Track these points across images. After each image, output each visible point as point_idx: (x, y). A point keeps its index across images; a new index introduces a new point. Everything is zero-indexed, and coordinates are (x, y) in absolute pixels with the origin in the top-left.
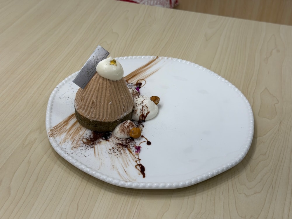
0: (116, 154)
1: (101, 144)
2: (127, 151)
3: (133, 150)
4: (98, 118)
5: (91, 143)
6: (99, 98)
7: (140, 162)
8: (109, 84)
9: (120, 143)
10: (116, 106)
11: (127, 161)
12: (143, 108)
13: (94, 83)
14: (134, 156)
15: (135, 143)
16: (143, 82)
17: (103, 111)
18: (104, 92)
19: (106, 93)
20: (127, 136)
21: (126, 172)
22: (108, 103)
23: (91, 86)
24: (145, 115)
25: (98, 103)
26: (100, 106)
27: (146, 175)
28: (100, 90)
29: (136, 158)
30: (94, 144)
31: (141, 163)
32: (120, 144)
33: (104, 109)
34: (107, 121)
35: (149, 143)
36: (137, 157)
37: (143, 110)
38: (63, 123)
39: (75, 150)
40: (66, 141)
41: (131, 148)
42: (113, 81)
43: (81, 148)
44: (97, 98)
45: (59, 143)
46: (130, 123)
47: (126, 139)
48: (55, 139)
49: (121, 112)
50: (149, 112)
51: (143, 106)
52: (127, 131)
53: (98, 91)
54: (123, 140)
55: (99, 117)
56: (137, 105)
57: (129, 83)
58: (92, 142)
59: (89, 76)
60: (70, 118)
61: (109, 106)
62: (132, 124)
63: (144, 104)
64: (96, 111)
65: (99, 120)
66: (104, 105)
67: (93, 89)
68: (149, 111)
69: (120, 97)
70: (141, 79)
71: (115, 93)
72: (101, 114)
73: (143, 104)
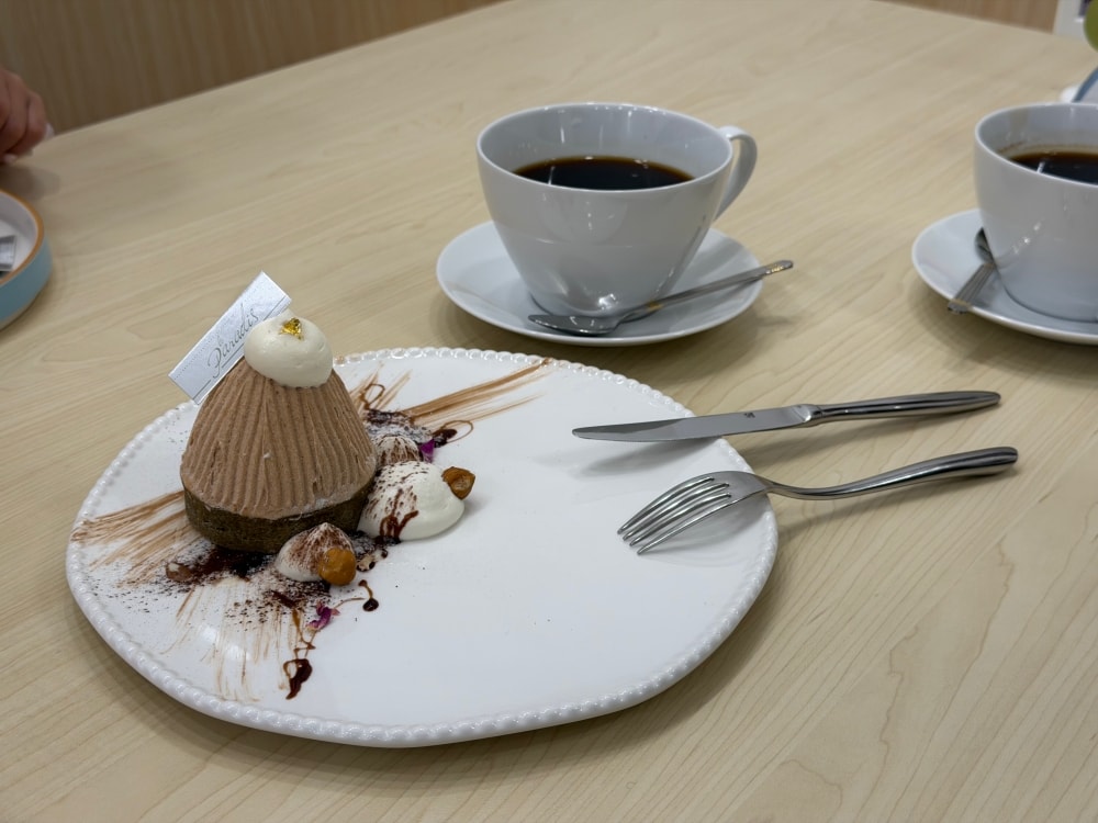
0: (247, 619)
1: (219, 585)
2: (287, 619)
3: (310, 614)
4: (228, 502)
5: (189, 579)
6: (235, 436)
7: (306, 654)
8: (268, 395)
9: (281, 590)
10: (286, 470)
11: (268, 646)
12: (397, 497)
13: (229, 388)
14: (301, 634)
15: (327, 599)
16: (462, 430)
17: (244, 481)
18: (252, 418)
19: (257, 422)
20: (309, 571)
21: (244, 673)
22: (260, 454)
23: (220, 395)
24: (400, 519)
25: (232, 452)
26: (235, 463)
27: (301, 694)
28: (242, 411)
29: (302, 640)
30: (196, 582)
31: (308, 658)
32: (277, 594)
33: (245, 474)
34: (254, 513)
35: (371, 605)
36: (307, 638)
37: (396, 503)
38: (137, 509)
39: (127, 588)
40: (117, 560)
41: (307, 610)
42: (285, 388)
43: (149, 588)
44: (229, 434)
45: (88, 561)
46: (326, 533)
47: (306, 583)
48: (83, 550)
49: (306, 491)
50: (414, 514)
51: (401, 491)
52: (312, 556)
53: (236, 412)
54: (294, 585)
55: (232, 498)
56: (384, 485)
57: (416, 427)
58: (191, 575)
59: (222, 363)
60: (170, 499)
61: (262, 465)
62: (334, 535)
63: (404, 487)
64: (223, 478)
65: (231, 509)
66: (248, 459)
67: (224, 407)
68: (416, 509)
69: (304, 443)
70: (463, 419)
71: (289, 425)
72: (237, 489)
73: (402, 486)
